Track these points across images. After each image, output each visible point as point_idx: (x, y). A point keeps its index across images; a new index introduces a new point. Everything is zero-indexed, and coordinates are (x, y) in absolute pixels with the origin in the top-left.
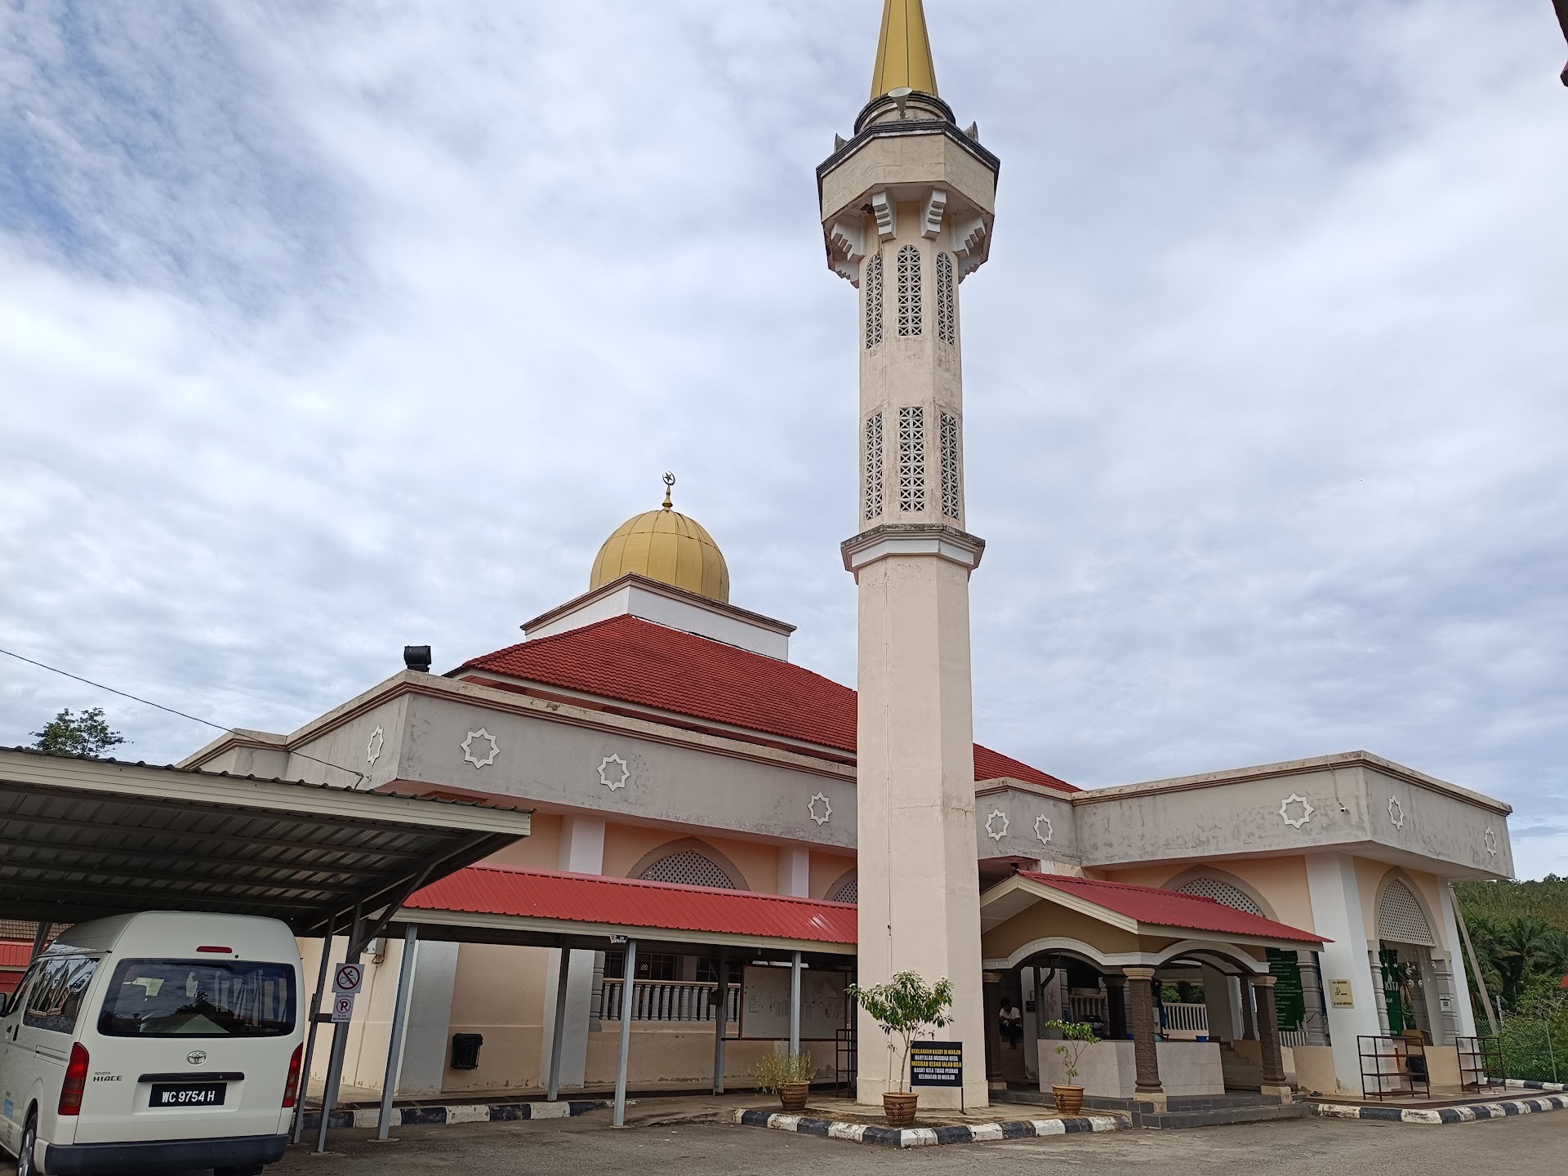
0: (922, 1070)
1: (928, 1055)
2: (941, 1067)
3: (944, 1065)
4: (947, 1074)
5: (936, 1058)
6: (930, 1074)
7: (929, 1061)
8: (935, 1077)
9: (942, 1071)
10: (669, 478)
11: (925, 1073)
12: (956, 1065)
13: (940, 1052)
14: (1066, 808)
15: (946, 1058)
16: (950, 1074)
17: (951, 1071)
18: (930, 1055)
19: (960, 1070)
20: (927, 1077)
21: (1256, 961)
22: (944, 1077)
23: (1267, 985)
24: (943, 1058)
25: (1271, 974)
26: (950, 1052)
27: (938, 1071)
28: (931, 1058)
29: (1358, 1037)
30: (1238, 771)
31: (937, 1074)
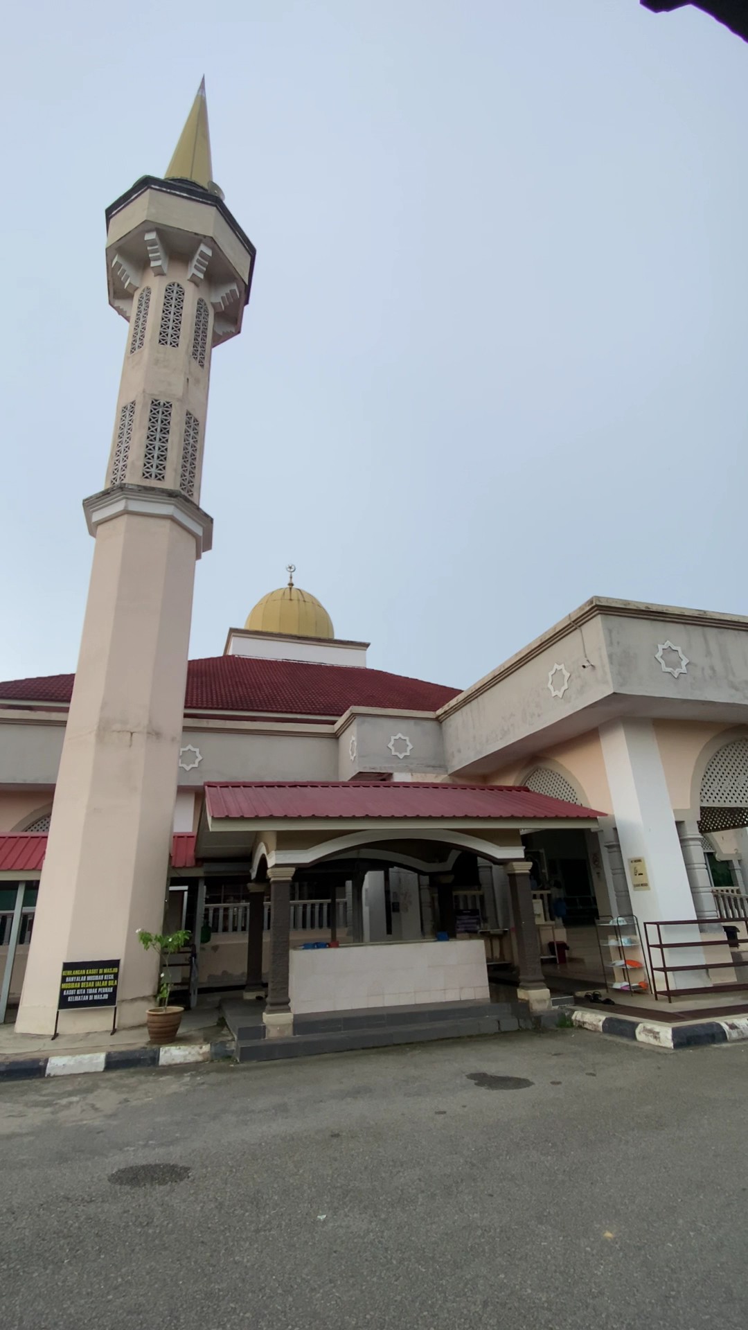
0: (72, 992)
1: (81, 976)
2: (94, 987)
3: (98, 984)
4: (100, 994)
5: (89, 978)
6: (80, 995)
7: (81, 982)
8: (86, 998)
9: (95, 991)
10: (290, 568)
11: (76, 995)
12: (111, 983)
13: (94, 971)
14: (431, 725)
15: (101, 977)
16: (103, 994)
17: (106, 990)
18: (83, 975)
19: (115, 988)
20: (77, 999)
21: (498, 847)
22: (96, 997)
23: (517, 872)
24: (97, 978)
25: (526, 859)
26: (106, 971)
27: (90, 991)
28: (84, 979)
29: (645, 924)
30: (516, 655)
31: (89, 995)
